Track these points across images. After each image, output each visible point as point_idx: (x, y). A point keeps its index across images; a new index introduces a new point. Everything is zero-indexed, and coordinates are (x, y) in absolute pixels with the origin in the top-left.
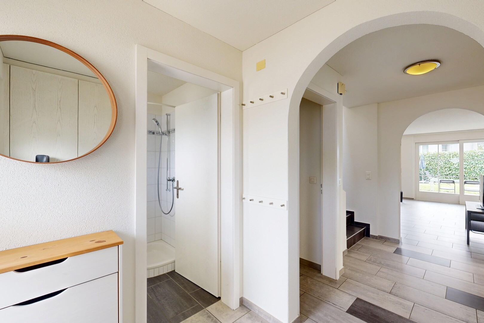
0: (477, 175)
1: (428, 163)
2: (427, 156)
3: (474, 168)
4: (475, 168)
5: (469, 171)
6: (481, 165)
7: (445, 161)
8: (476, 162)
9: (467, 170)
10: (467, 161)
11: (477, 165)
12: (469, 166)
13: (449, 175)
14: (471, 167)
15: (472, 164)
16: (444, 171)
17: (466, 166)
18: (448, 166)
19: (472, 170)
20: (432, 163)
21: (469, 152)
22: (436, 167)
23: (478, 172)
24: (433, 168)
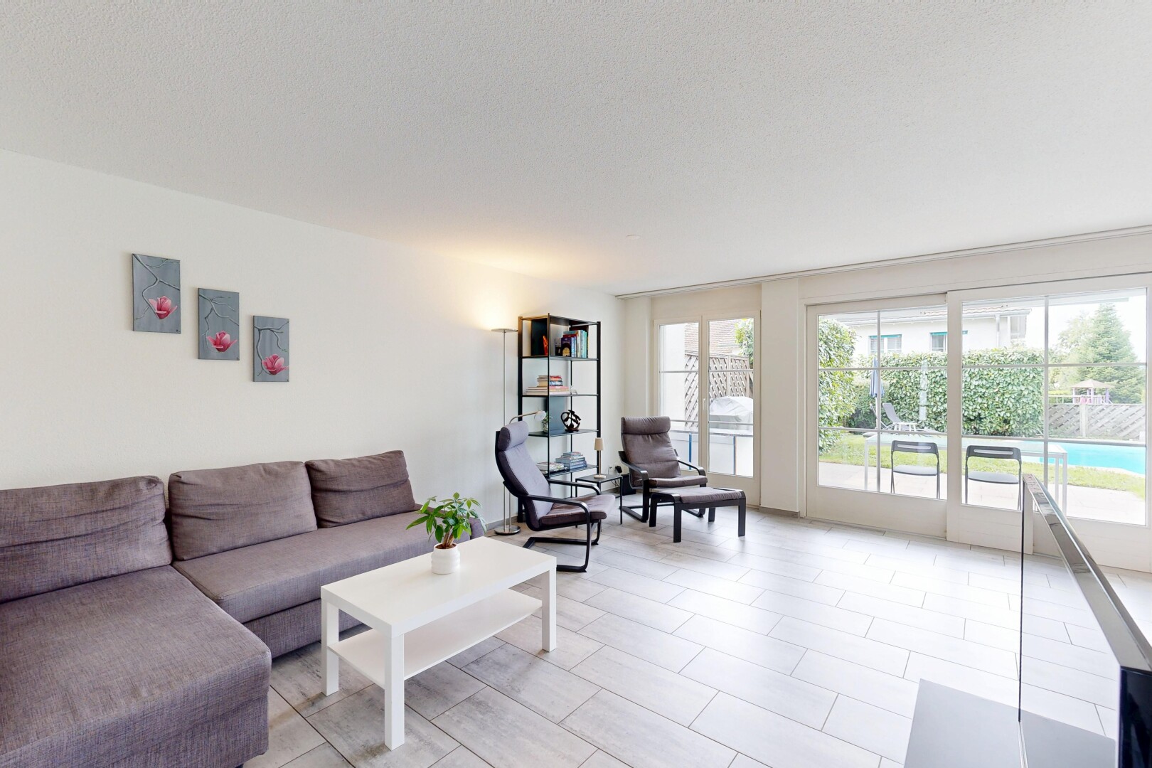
0: (1008, 415)
1: (894, 381)
2: (893, 363)
3: (1003, 394)
4: (1006, 395)
5: (990, 402)
6: (1019, 388)
7: (933, 375)
8: (1008, 379)
9: (985, 401)
10: (987, 377)
11: (1010, 387)
12: (991, 391)
13: (944, 414)
14: (997, 393)
15: (998, 384)
16: (932, 404)
17: (983, 390)
18: (941, 390)
19: (997, 399)
20: (905, 382)
21: (991, 353)
22: (913, 393)
23: (1011, 406)
24: (906, 395)
